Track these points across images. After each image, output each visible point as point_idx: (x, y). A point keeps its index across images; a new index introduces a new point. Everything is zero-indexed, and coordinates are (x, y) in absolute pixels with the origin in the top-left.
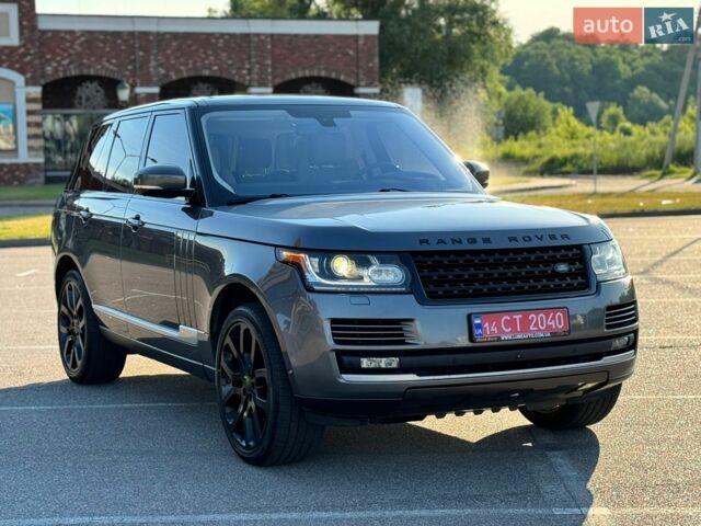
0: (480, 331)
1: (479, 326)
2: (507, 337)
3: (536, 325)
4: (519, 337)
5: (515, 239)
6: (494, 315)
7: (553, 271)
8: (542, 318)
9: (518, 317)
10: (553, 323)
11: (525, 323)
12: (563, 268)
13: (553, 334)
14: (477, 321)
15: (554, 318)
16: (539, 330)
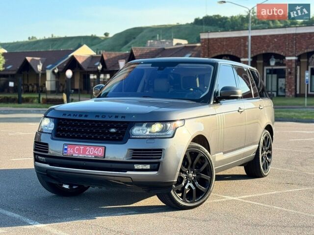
0: (66, 151)
1: (66, 149)
2: (75, 155)
3: (89, 152)
4: (81, 155)
5: (98, 116)
6: (73, 146)
7: (108, 131)
8: (92, 149)
9: (82, 148)
10: (97, 152)
11: (85, 151)
12: (113, 130)
13: (95, 157)
14: (66, 147)
15: (97, 150)
16: (90, 154)
